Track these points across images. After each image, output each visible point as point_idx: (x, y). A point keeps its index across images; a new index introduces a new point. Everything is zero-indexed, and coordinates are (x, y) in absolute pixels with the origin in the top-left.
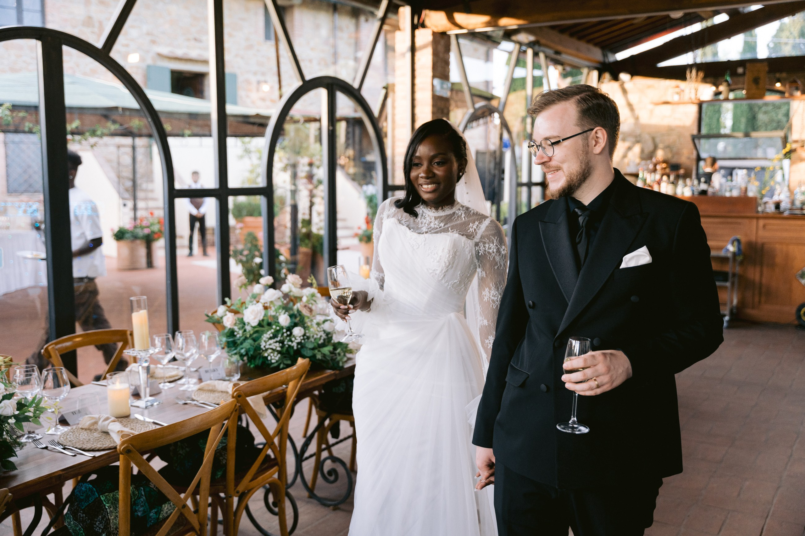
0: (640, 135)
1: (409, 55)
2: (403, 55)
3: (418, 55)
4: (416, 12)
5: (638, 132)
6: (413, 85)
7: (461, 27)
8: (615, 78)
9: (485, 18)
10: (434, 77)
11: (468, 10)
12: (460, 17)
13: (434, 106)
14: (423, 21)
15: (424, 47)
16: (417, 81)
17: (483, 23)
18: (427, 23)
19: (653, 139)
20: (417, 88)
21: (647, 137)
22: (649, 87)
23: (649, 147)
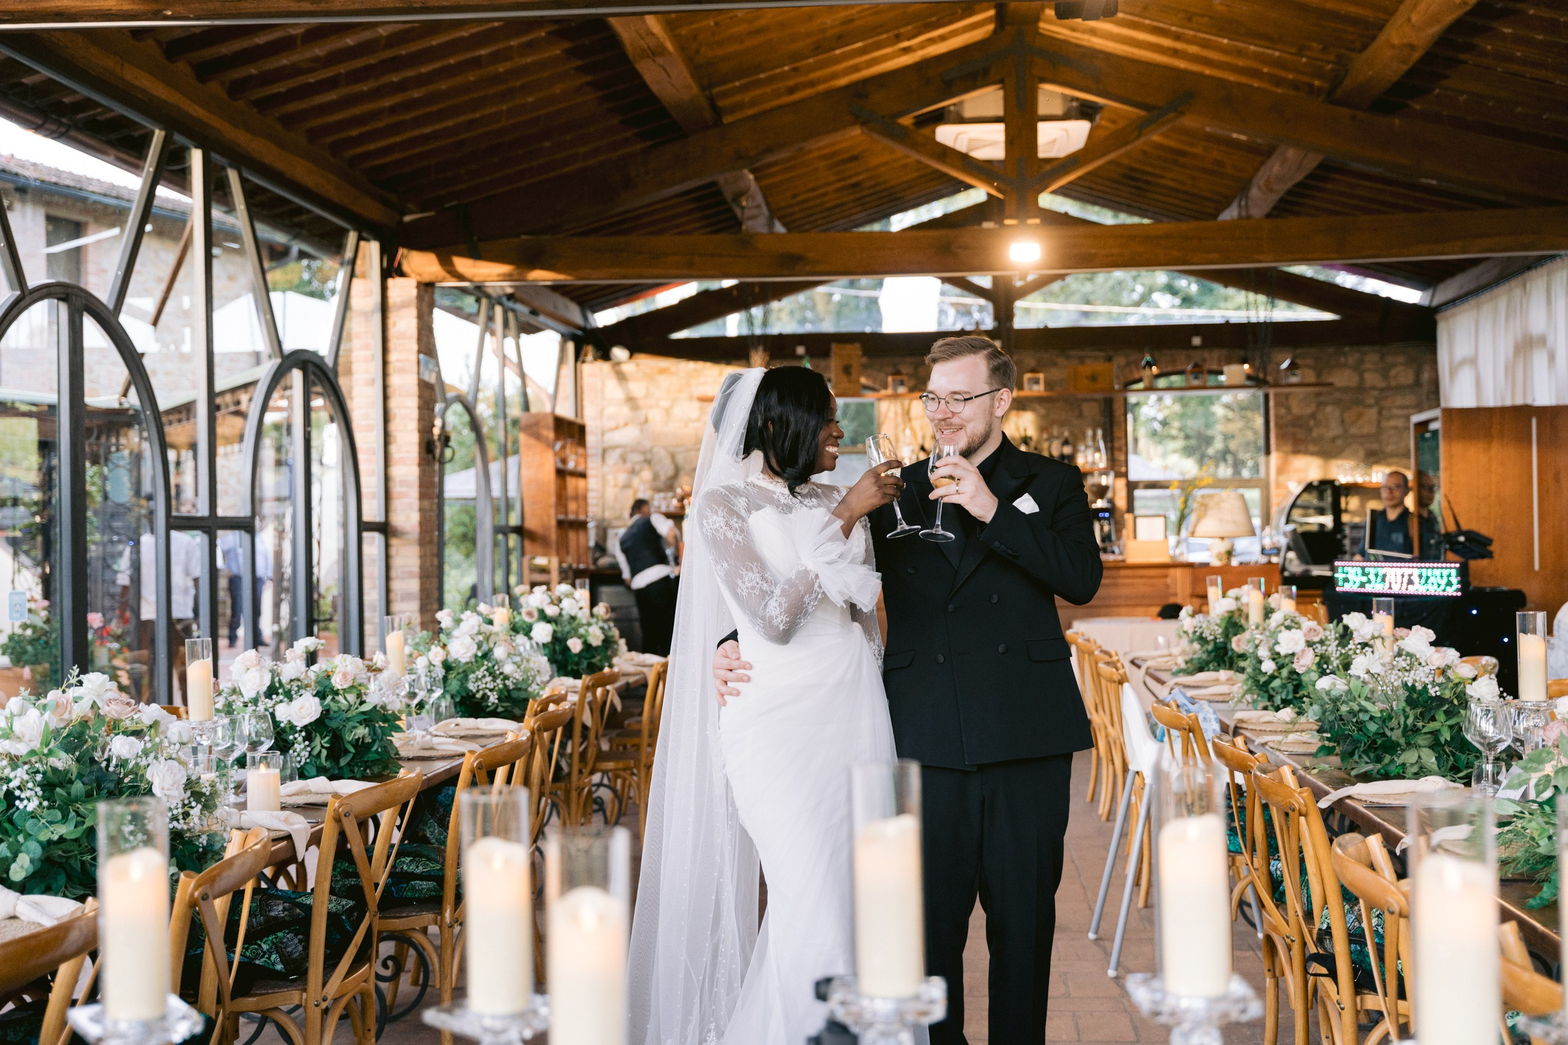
0: (651, 451)
1: (378, 317)
2: (366, 315)
3: (392, 318)
4: (388, 252)
5: (647, 444)
6: (385, 363)
7: (461, 277)
8: (605, 356)
9: (504, 269)
10: (419, 352)
11: (476, 255)
12: (462, 264)
13: (420, 397)
14: (400, 264)
15: (404, 305)
16: (393, 357)
17: (499, 275)
18: (406, 268)
19: (673, 457)
20: (391, 368)
21: (661, 454)
22: (662, 371)
23: (667, 470)
